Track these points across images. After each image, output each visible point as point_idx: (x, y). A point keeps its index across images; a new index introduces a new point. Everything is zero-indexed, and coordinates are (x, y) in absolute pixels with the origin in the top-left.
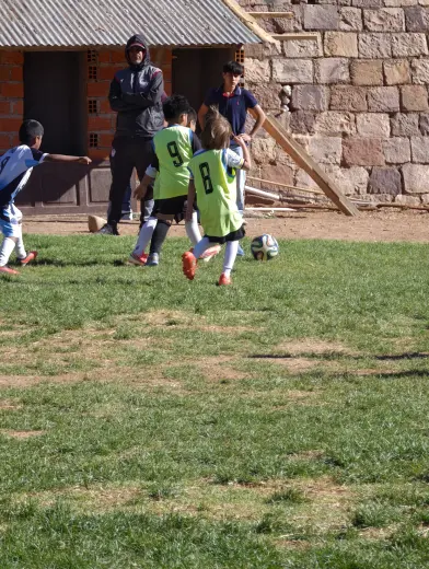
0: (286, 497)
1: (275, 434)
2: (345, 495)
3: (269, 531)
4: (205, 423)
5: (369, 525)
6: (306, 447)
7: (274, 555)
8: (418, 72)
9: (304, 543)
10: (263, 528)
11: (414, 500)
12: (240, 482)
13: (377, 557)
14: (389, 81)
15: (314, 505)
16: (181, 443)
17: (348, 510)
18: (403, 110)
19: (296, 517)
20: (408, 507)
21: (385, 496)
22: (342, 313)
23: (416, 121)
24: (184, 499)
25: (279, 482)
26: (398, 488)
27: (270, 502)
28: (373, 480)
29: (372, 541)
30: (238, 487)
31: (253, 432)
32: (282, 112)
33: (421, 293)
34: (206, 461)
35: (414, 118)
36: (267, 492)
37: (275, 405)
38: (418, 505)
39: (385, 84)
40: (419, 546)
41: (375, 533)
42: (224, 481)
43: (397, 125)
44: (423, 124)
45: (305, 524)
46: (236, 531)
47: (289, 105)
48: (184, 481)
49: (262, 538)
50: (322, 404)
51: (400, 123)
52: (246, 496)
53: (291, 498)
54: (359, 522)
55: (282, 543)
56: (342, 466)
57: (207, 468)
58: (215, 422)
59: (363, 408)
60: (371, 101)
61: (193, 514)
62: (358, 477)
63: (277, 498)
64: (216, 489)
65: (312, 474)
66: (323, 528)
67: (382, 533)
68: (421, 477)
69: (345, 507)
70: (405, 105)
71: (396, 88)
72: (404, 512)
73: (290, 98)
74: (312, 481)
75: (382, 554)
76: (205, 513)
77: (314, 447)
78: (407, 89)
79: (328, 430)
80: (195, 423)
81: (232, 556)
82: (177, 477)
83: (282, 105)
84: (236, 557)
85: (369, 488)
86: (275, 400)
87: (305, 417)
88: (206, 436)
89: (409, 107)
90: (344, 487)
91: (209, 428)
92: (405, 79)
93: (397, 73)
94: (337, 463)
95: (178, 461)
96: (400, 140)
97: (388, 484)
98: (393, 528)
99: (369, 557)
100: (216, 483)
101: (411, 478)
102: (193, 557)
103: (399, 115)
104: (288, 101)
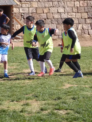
0: (26, 105)
1: (23, 90)
2: (39, 104)
3: (23, 112)
4: (8, 88)
5: (44, 110)
6: (30, 93)
7: (24, 117)
8: (50, 10)
9: (30, 114)
10: (22, 111)
11: (53, 105)
12: (16, 101)
13: (46, 117)
14: (44, 12)
15: (32, 106)
16: (3, 93)
17: (39, 107)
18: (48, 18)
19: (28, 109)
20: (52, 106)
21: (47, 104)
22: (36, 63)
23: (50, 21)
24: (4, 105)
25: (24, 101)
26: (50, 102)
27: (23, 105)
28: (44, 100)
29: (45, 114)
30: (16, 102)
31: (18, 90)
32: (22, 19)
33: (53, 58)
34: (9, 97)
35: (50, 20)
36: (22, 103)
37: (23, 84)
38: (54, 106)
39: (44, 13)
40: (55, 115)
41: (45, 112)
42: (13, 101)
43: (46, 21)
44: (52, 21)
45: (30, 110)
46: (16, 112)
47: (23, 18)
48: (4, 101)
49: (21, 114)
50: (33, 84)
51: (47, 21)
52: (18, 104)
53: (27, 105)
54: (42, 110)
55: (26, 115)
56: (38, 97)
57: (9, 98)
58: (10, 88)
59: (41, 84)
60: (41, 17)
61: (6, 109)
62: (41, 100)
63: (24, 105)
64: (11, 103)
65: (31, 99)
66: (34, 111)
67: (47, 112)
68: (54, 99)
69: (39, 106)
70: (48, 17)
71: (46, 14)
72: (51, 107)
73: (23, 16)
74: (31, 101)
75: (47, 116)
76: (9, 108)
77: (32, 93)
78: (48, 14)
79: (34, 89)
80: (6, 88)
81: (15, 118)
82: (3, 101)
83: (22, 18)
84: (16, 118)
85: (44, 102)
86: (23, 83)
87: (29, 86)
88: (8, 91)
89: (49, 18)
90: (38, 102)
91: (9, 89)
92: (48, 12)
93: (46, 10)
94: (36, 97)
95: (3, 97)
96: (47, 25)
97: (48, 101)
98: (49, 111)
99: (44, 117)
100: (11, 102)
101: (52, 99)
102: (7, 118)
103: (47, 20)
104: (23, 17)
